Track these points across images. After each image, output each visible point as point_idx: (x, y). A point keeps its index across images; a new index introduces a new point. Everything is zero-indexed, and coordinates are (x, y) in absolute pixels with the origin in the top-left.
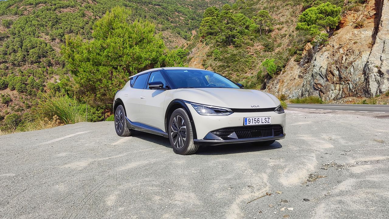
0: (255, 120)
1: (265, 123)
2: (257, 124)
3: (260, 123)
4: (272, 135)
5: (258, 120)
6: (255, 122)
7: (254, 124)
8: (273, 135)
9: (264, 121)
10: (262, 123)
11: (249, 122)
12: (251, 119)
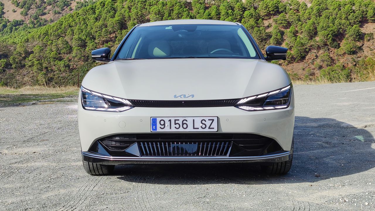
0: (177, 122)
1: (201, 130)
2: (181, 130)
3: (190, 129)
4: (225, 154)
5: (185, 122)
6: (177, 126)
7: (173, 130)
8: (228, 154)
9: (198, 124)
10: (194, 128)
11: (163, 127)
12: (167, 120)
